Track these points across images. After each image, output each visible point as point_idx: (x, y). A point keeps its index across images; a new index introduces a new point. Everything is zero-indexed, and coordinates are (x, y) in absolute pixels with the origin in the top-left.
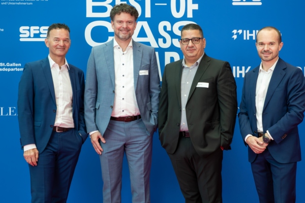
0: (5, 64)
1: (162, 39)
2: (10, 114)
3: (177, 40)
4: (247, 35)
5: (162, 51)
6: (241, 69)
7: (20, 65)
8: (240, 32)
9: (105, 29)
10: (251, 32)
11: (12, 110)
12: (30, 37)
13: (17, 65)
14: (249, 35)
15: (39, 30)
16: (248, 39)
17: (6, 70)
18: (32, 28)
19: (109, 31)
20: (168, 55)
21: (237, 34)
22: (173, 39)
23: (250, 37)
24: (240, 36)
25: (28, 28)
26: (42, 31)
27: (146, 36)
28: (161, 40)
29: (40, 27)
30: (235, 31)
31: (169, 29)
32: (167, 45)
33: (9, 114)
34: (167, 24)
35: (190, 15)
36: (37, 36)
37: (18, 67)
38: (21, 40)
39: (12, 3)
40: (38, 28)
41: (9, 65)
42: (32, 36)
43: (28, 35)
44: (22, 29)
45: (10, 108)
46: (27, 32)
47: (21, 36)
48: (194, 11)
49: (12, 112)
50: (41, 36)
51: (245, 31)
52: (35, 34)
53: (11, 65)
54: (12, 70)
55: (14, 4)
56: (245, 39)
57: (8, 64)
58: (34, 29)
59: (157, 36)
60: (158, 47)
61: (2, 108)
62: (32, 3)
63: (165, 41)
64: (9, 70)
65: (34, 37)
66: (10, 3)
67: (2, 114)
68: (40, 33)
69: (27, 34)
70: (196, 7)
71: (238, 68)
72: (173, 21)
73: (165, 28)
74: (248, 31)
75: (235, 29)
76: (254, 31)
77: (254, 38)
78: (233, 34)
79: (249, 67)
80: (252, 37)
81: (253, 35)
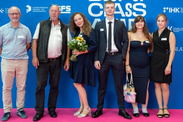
1: (127, 12)
3: (135, 13)
4: (171, 10)
5: (127, 19)
8: (167, 8)
9: (99, 7)
10: (173, 9)
14: (172, 10)
15: (65, 8)
16: (171, 12)
18: (62, 7)
19: (101, 8)
21: (166, 10)
22: (133, 13)
24: (167, 11)
25: (60, 6)
26: (67, 8)
27: (119, 10)
30: (165, 8)
31: (131, 7)
32: (130, 15)
34: (130, 4)
36: (64, 10)
40: (65, 6)
42: (62, 10)
46: (60, 9)
50: (66, 10)
51: (170, 8)
52: (63, 10)
56: (170, 12)
59: (125, 10)
60: (125, 16)
63: (129, 13)
65: (63, 11)
68: (66, 9)
72: (133, 3)
73: (129, 6)
74: (171, 8)
75: (165, 7)
76: (174, 8)
77: (174, 12)
78: (164, 10)
79: (172, 27)
80: (173, 11)
81: (174, 10)
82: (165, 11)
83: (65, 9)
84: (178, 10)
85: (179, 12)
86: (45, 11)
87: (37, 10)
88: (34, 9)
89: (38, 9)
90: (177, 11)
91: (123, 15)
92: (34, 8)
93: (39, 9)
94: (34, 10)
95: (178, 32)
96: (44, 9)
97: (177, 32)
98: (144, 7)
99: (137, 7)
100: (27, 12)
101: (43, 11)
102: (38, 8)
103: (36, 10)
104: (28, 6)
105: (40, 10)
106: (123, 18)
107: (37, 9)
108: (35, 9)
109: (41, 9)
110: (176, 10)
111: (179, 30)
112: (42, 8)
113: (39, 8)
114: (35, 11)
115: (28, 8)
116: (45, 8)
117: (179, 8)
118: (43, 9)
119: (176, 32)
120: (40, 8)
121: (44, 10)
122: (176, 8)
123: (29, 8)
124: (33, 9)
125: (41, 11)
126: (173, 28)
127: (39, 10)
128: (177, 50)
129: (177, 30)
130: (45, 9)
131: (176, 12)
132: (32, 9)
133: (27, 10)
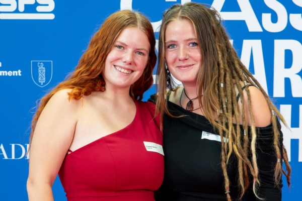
3: (300, 15)
5: (267, 39)
12: (17, 11)
20: (280, 46)
22: (292, 15)
27: (237, 9)
28: (266, 17)
32: (280, 27)
36: (30, 9)
38: (3, 17)
42: (22, 9)
43: (13, 8)
46: (13, 2)
50: (39, 9)
52: (26, 6)
59: (259, 7)
60: (261, 30)
63: (274, 19)
65: (25, 12)
68: (37, 4)
69: (12, 5)
83: (32, 1)
91: (253, 26)
106: (254, 36)
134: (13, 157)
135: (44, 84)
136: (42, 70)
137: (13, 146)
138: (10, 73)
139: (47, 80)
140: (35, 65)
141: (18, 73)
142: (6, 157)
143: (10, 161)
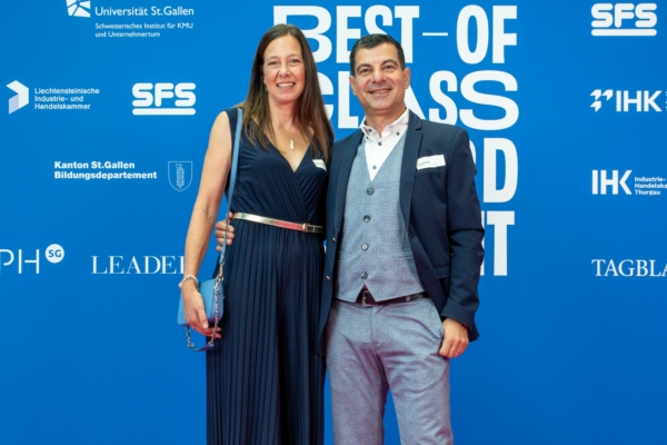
0: (103, 164)
1: (437, 110)
2: (112, 271)
3: (471, 111)
4: (623, 102)
6: (609, 176)
7: (132, 165)
8: (609, 94)
10: (633, 96)
11: (115, 262)
12: (153, 106)
13: (126, 166)
14: (627, 101)
15: (173, 91)
16: (626, 109)
17: (104, 176)
18: (159, 86)
21: (602, 99)
22: (461, 111)
23: (630, 105)
24: (609, 104)
25: (149, 86)
26: (179, 94)
28: (434, 113)
29: (175, 85)
30: (597, 93)
31: (452, 87)
33: (109, 271)
34: (449, 77)
35: (498, 58)
36: (168, 103)
37: (129, 171)
38: (136, 112)
39: (117, 35)
40: (170, 86)
41: (110, 167)
42: (158, 103)
43: (149, 102)
44: (137, 89)
45: (112, 258)
46: (149, 96)
47: (135, 103)
48: (507, 49)
49: (115, 267)
50: (178, 103)
51: (619, 93)
52: (164, 100)
53: (115, 166)
54: (117, 176)
55: (121, 35)
56: (619, 109)
57: (108, 165)
58: (163, 90)
61: (95, 258)
62: (158, 34)
63: (443, 115)
64: (110, 176)
65: (162, 107)
66: (113, 34)
67: (95, 271)
68: (176, 98)
69: (147, 99)
70: (512, 39)
71: (604, 173)
72: (462, 70)
73: (444, 85)
74: (626, 93)
75: (598, 88)
76: (639, 93)
77: (639, 109)
78: (593, 100)
79: (628, 173)
80: (635, 105)
81: (638, 101)
82: (597, 105)
83: (170, 95)
84: (656, 101)
85: (658, 109)
86: (87, 107)
87: (54, 103)
88: (41, 95)
89: (57, 95)
90: (650, 106)
92: (42, 91)
93: (62, 99)
94: (42, 103)
95: (655, 193)
96: (81, 99)
97: (651, 193)
98: (507, 89)
99: (481, 87)
100: (11, 110)
101: (80, 106)
102: (58, 91)
103: (49, 103)
104: (15, 86)
105: (67, 102)
107: (52, 95)
108: (44, 99)
109: (69, 96)
110: (647, 101)
111: (661, 186)
112: (72, 91)
113: (62, 95)
114: (42, 107)
115: (14, 94)
116: (85, 92)
117: (658, 93)
118: (79, 95)
119: (648, 196)
120: (67, 91)
121: (83, 103)
122: (646, 93)
123: (21, 95)
124: (37, 99)
125: (69, 107)
126: (636, 179)
127: (61, 103)
128: (652, 274)
129: (650, 186)
130: (86, 96)
131: (646, 109)
132: (32, 96)
133: (11, 101)
134: (147, 272)
135: (183, 187)
136: (180, 171)
137: (147, 258)
138: (144, 176)
139: (186, 183)
140: (173, 166)
141: (154, 175)
142: (138, 272)
143: (143, 276)
